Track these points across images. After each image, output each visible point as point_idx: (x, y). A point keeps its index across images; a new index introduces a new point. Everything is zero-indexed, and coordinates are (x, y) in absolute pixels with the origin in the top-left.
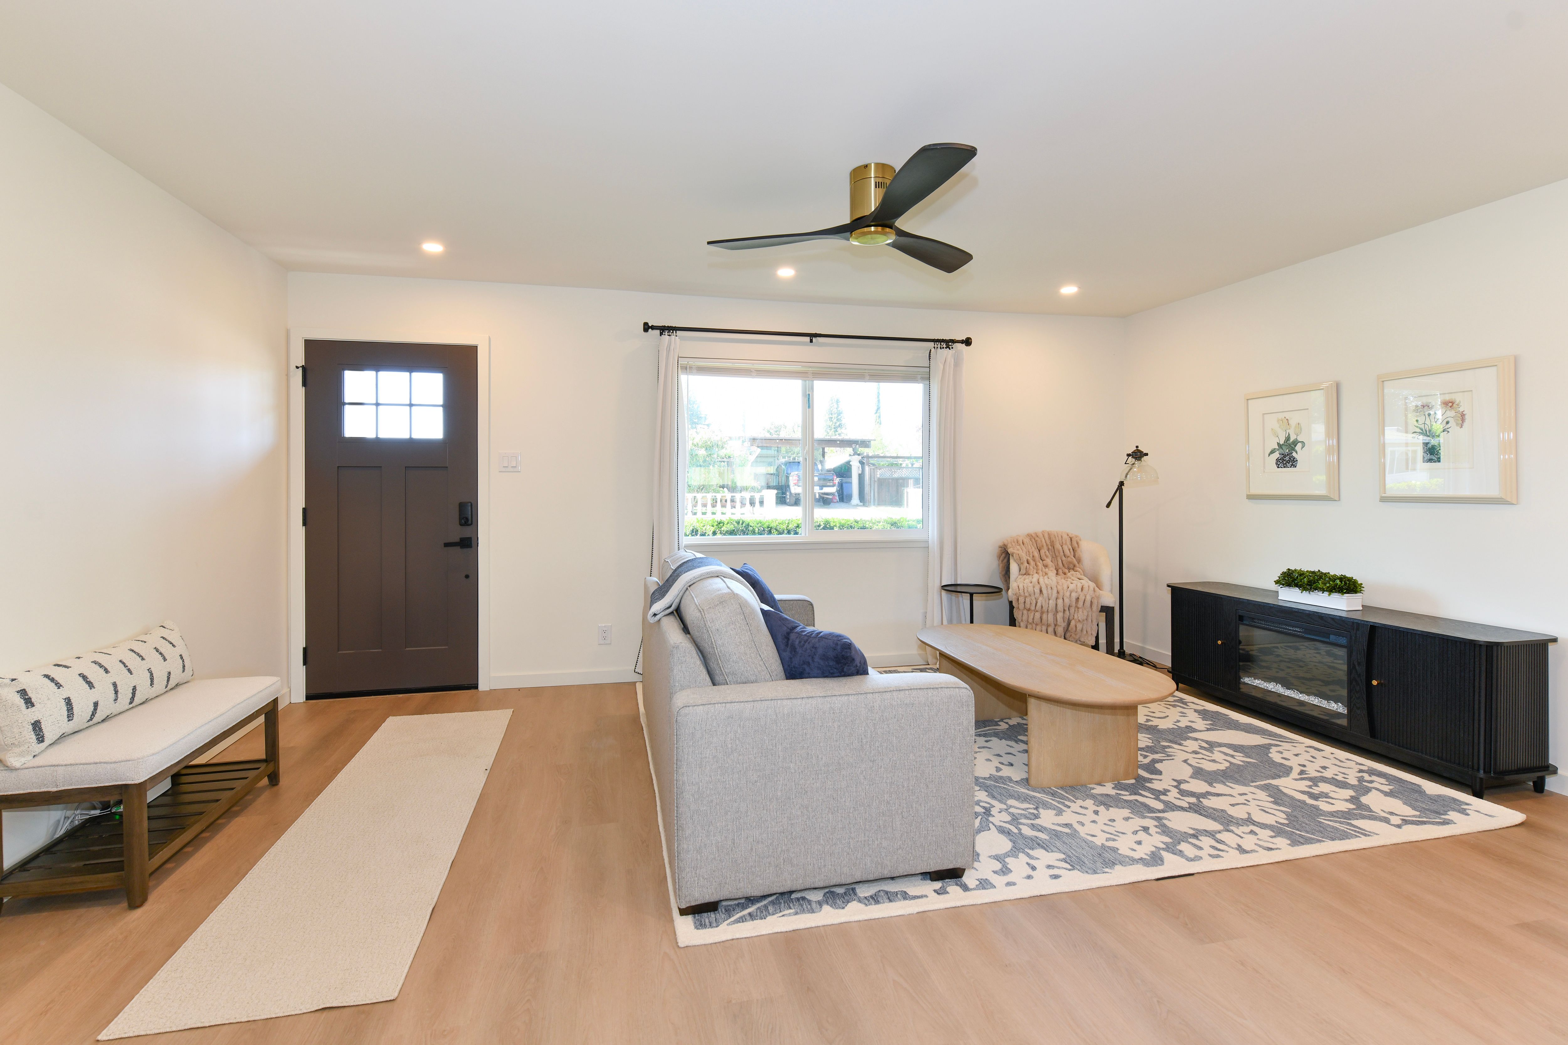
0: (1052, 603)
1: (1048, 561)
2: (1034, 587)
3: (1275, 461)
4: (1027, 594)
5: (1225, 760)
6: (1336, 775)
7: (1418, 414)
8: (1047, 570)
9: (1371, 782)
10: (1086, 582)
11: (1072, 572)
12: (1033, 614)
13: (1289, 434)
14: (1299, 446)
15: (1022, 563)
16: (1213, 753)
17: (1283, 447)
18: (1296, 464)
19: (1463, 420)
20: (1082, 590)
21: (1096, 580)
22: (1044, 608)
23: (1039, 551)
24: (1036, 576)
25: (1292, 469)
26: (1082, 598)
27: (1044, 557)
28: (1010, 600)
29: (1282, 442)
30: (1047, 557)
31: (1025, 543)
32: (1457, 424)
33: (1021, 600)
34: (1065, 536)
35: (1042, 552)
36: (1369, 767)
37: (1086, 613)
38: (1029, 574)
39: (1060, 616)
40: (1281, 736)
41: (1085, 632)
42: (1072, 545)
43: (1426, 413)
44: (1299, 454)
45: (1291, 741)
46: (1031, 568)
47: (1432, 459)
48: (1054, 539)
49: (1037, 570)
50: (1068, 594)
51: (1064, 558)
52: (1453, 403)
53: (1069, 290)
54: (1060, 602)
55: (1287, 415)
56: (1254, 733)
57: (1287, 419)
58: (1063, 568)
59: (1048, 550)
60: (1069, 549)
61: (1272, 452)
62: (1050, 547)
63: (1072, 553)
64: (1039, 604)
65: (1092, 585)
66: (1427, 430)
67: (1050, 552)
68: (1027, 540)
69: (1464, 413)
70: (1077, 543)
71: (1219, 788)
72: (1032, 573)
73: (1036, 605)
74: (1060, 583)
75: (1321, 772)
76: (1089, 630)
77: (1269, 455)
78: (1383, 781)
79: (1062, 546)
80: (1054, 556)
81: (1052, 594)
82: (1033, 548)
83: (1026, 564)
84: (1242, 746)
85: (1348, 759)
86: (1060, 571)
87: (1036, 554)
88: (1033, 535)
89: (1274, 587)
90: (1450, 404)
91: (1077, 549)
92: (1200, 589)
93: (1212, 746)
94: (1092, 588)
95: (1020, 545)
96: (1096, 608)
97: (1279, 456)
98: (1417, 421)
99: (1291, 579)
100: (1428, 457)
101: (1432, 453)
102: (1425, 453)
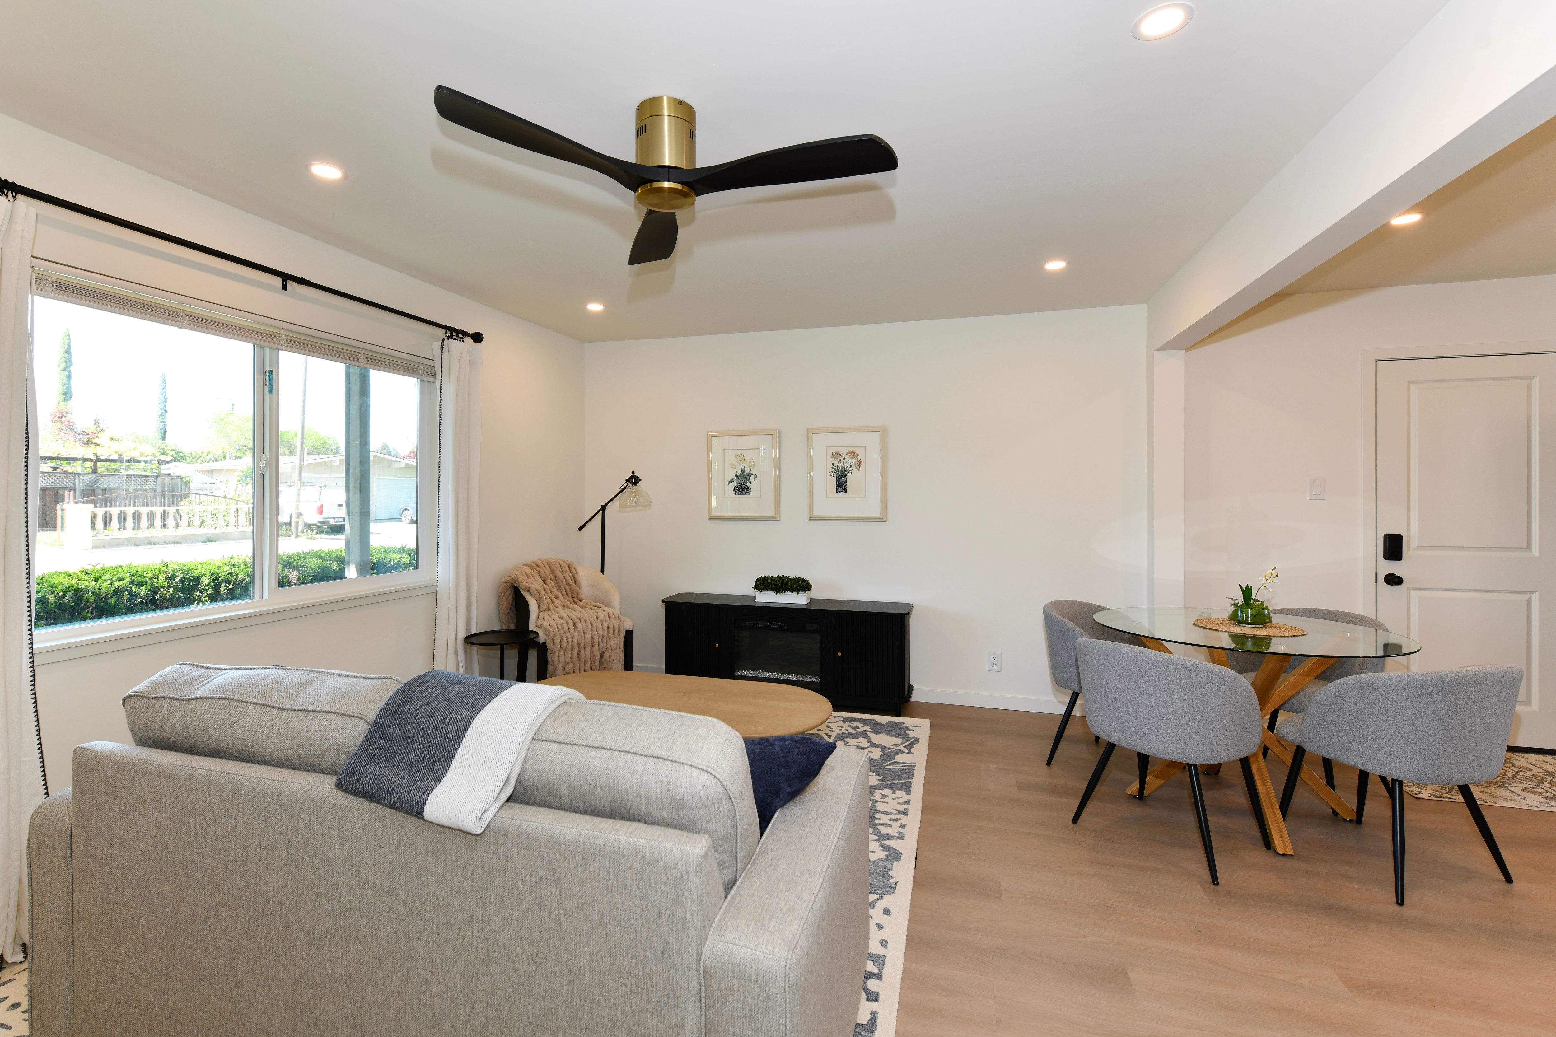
0: (588, 636)
1: (556, 592)
2: (565, 622)
3: (733, 489)
4: (561, 632)
7: (834, 459)
11: (582, 601)
12: (569, 653)
13: (744, 468)
14: (752, 477)
15: (541, 598)
17: (740, 478)
18: (750, 492)
19: (860, 466)
20: (609, 618)
21: (608, 605)
25: (747, 496)
26: (612, 627)
28: (544, 644)
29: (739, 474)
32: (856, 468)
33: (557, 639)
34: (569, 565)
35: (548, 583)
37: (616, 642)
44: (753, 484)
46: (549, 601)
47: (842, 491)
48: (553, 566)
49: (554, 603)
50: (599, 624)
52: (855, 453)
54: (595, 633)
55: (744, 452)
57: (743, 456)
60: (570, 578)
61: (731, 481)
63: (574, 582)
64: (576, 641)
65: (613, 611)
66: (839, 470)
67: (554, 582)
69: (861, 461)
70: (575, 569)
73: (572, 642)
74: (589, 615)
76: (618, 657)
77: (728, 484)
79: (563, 574)
81: (587, 628)
82: (540, 580)
83: (544, 598)
86: (568, 601)
87: (546, 586)
91: (576, 576)
94: (615, 614)
96: (623, 634)
97: (736, 484)
98: (833, 464)
99: (764, 584)
100: (840, 489)
101: (841, 487)
102: (837, 486)
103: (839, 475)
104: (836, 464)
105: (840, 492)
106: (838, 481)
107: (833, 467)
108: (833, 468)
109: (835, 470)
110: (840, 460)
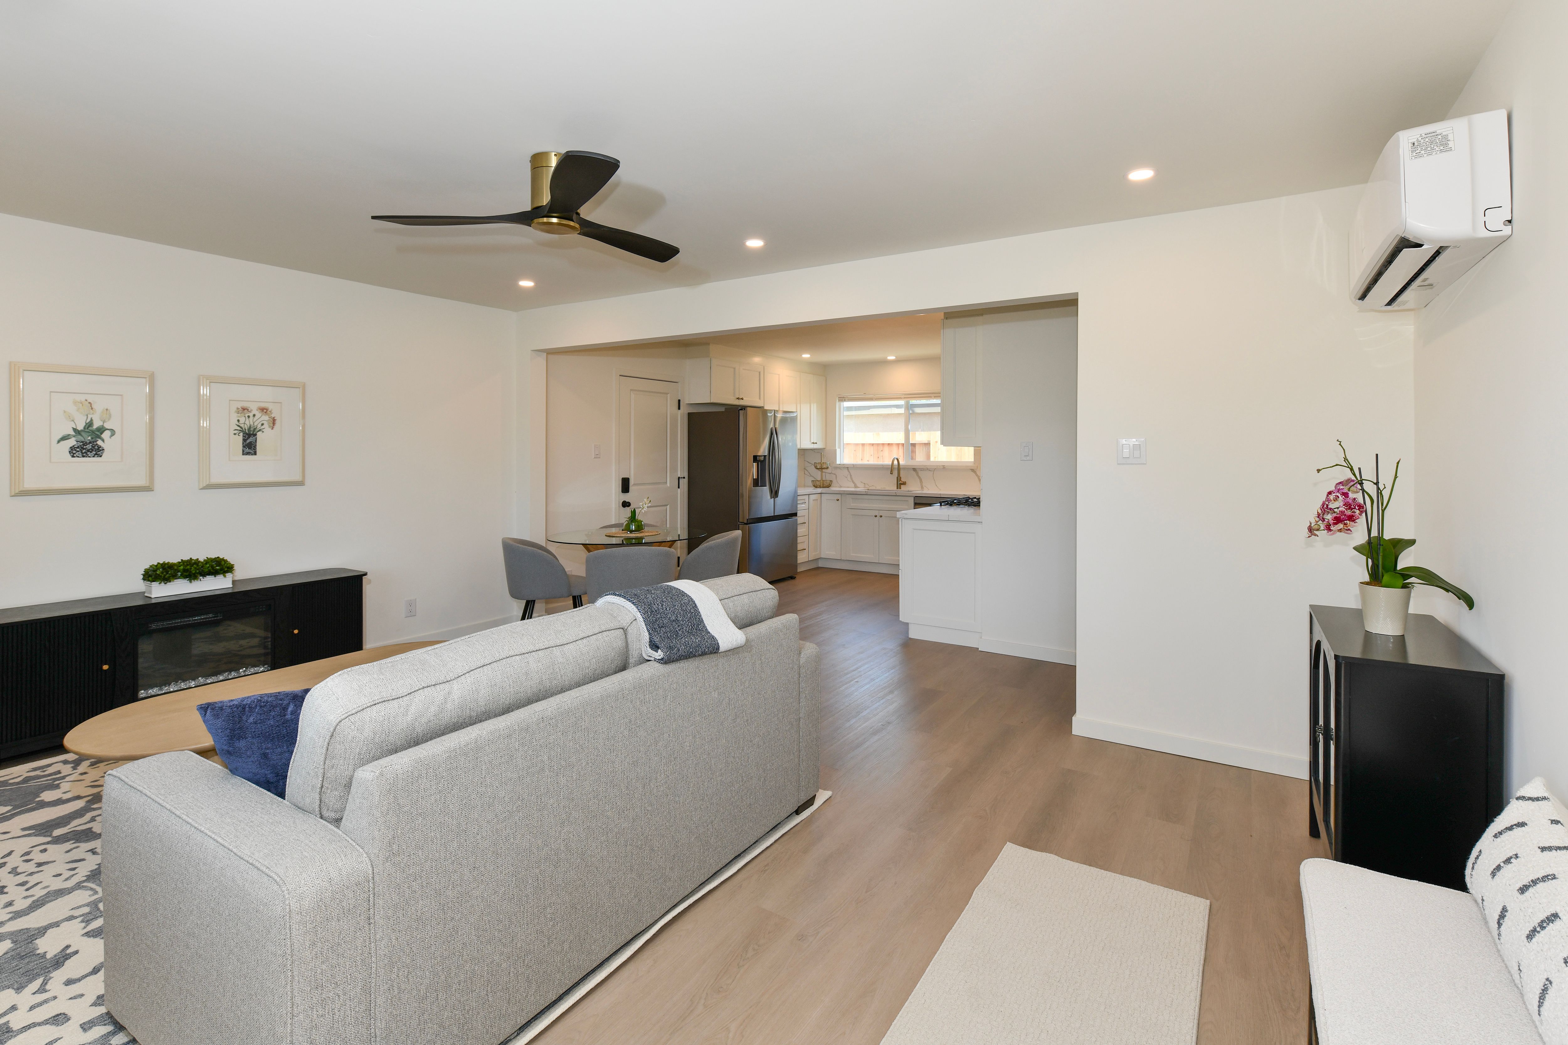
3: (68, 449)
7: (239, 415)
13: (91, 420)
14: (107, 434)
17: (83, 433)
18: (102, 453)
19: (274, 424)
25: (96, 459)
29: (80, 427)
32: (270, 426)
43: (247, 415)
44: (107, 442)
47: (250, 453)
52: (267, 410)
55: (90, 398)
57: (89, 403)
61: (65, 438)
66: (246, 428)
69: (275, 418)
77: (59, 442)
90: (265, 411)
97: (75, 443)
98: (238, 421)
99: (159, 572)
100: (247, 450)
101: (250, 448)
102: (244, 447)
103: (247, 434)
104: (242, 420)
105: (248, 454)
106: (244, 440)
107: (238, 424)
108: (238, 426)
109: (241, 428)
110: (249, 417)
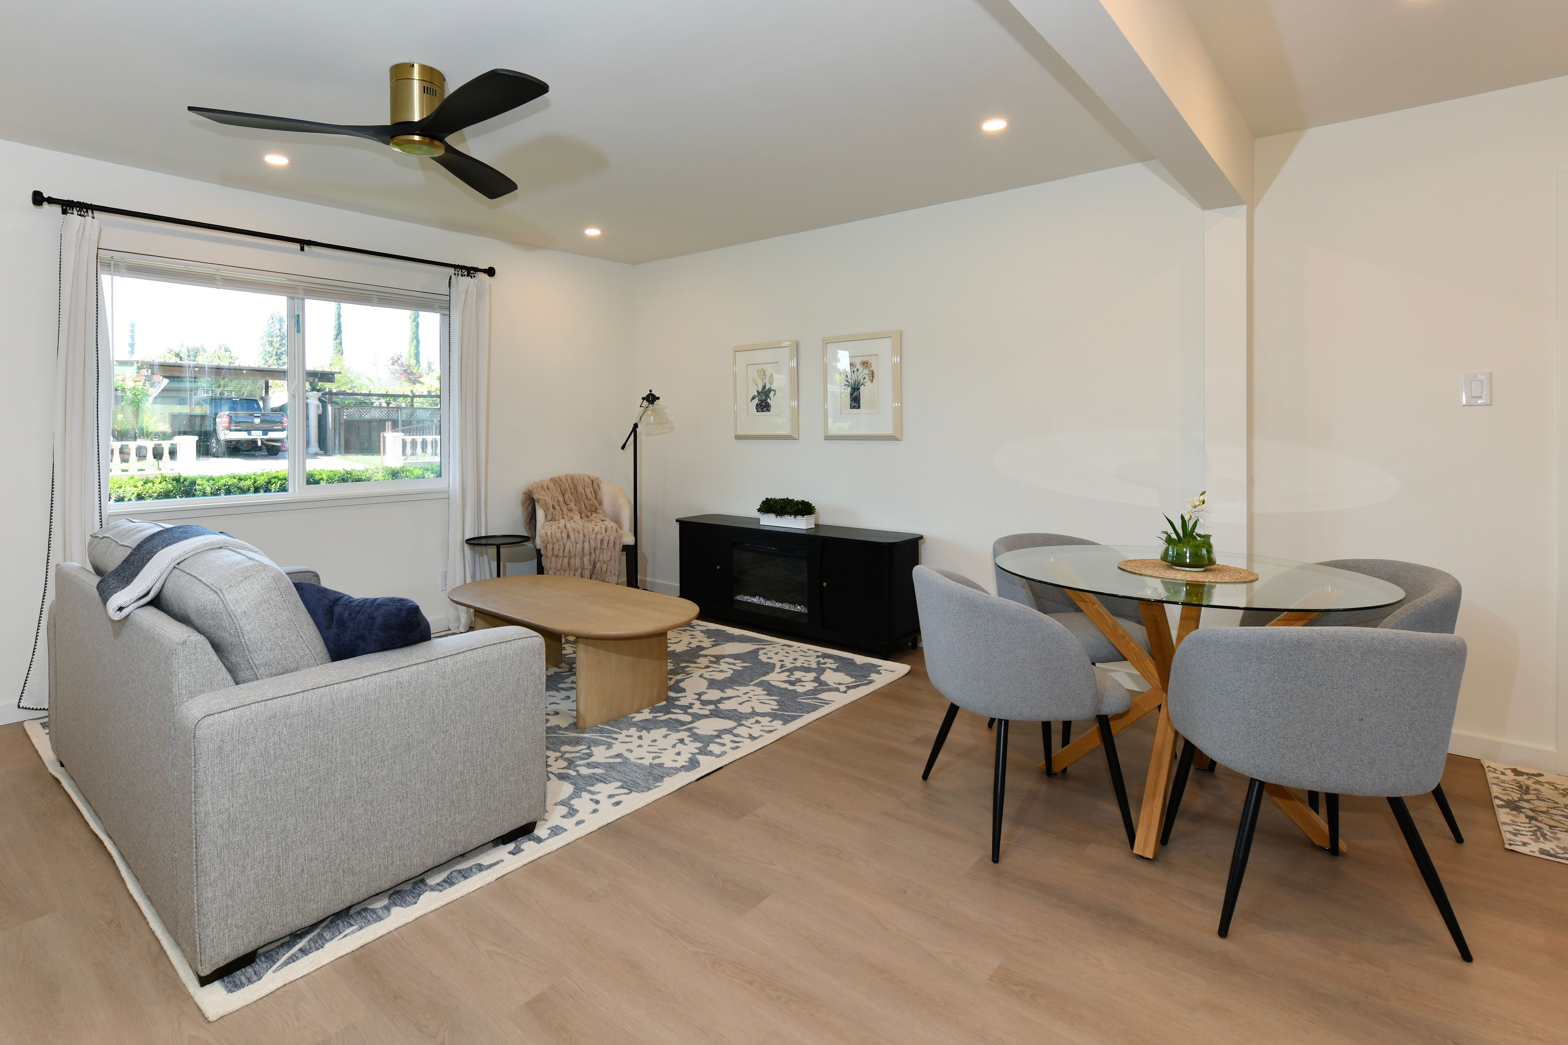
0: (579, 546)
1: (572, 505)
2: (561, 533)
3: (755, 406)
4: (555, 540)
5: (729, 668)
6: (804, 663)
7: (846, 371)
8: (571, 514)
9: (825, 663)
10: (610, 524)
11: (594, 515)
12: (561, 560)
13: (765, 383)
14: (772, 393)
15: (548, 509)
16: (720, 665)
17: (761, 394)
18: (770, 408)
19: (873, 377)
20: (606, 531)
21: (617, 520)
22: (572, 553)
23: (563, 496)
24: (562, 520)
25: (768, 413)
26: (606, 539)
27: (568, 501)
28: (538, 548)
29: (760, 389)
30: (571, 501)
31: (550, 487)
32: (870, 380)
33: (550, 547)
34: (587, 479)
35: (566, 496)
36: (822, 652)
37: (609, 554)
38: (555, 520)
39: (586, 559)
40: (764, 641)
41: (609, 573)
42: (593, 487)
44: (772, 400)
45: (771, 643)
46: (557, 513)
47: (856, 407)
48: (577, 482)
49: (563, 515)
50: (593, 536)
51: (586, 501)
53: (593, 232)
54: (586, 544)
55: (763, 368)
56: (745, 642)
57: (763, 370)
58: (586, 512)
59: (572, 493)
60: (591, 492)
61: (753, 398)
62: (573, 491)
63: (594, 495)
64: (567, 550)
65: (614, 525)
66: (853, 383)
67: (573, 495)
68: (551, 485)
69: (874, 371)
70: (598, 485)
71: (729, 692)
72: (558, 518)
73: (564, 551)
74: (586, 527)
75: (794, 663)
76: (612, 570)
77: (751, 401)
78: (831, 661)
79: (584, 489)
80: (577, 500)
81: (579, 538)
82: (558, 493)
83: (551, 509)
84: (739, 654)
85: (809, 650)
86: (583, 514)
87: (561, 499)
88: (557, 479)
89: (757, 515)
90: (866, 364)
91: (598, 491)
92: (702, 521)
93: (718, 658)
94: (614, 529)
95: (545, 490)
96: (619, 548)
97: (758, 402)
98: (847, 376)
99: (770, 506)
100: (853, 404)
101: (855, 401)
102: (851, 401)
103: (853, 389)
104: (849, 376)
105: (854, 407)
106: (851, 395)
107: (847, 379)
108: (847, 381)
109: (849, 383)
110: (854, 372)
